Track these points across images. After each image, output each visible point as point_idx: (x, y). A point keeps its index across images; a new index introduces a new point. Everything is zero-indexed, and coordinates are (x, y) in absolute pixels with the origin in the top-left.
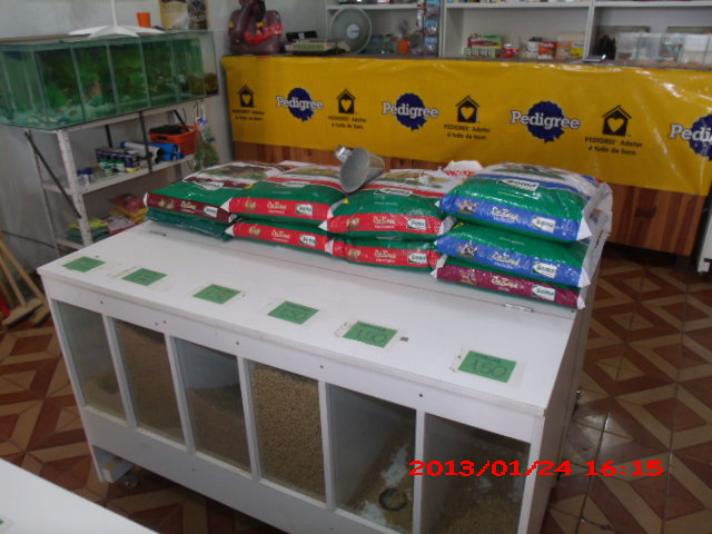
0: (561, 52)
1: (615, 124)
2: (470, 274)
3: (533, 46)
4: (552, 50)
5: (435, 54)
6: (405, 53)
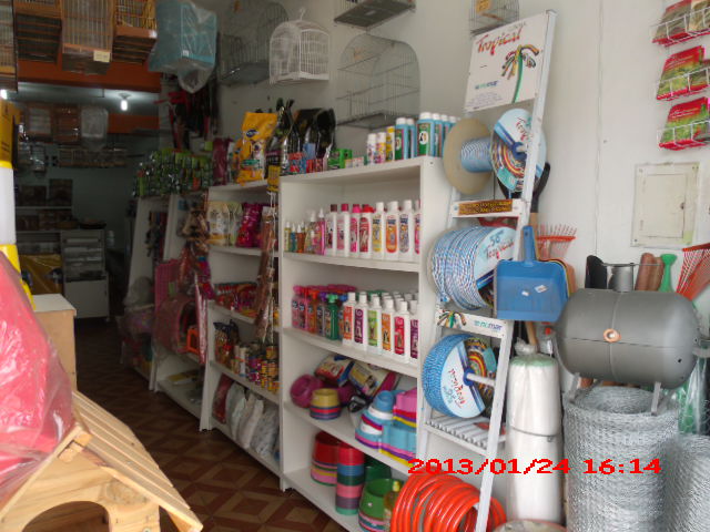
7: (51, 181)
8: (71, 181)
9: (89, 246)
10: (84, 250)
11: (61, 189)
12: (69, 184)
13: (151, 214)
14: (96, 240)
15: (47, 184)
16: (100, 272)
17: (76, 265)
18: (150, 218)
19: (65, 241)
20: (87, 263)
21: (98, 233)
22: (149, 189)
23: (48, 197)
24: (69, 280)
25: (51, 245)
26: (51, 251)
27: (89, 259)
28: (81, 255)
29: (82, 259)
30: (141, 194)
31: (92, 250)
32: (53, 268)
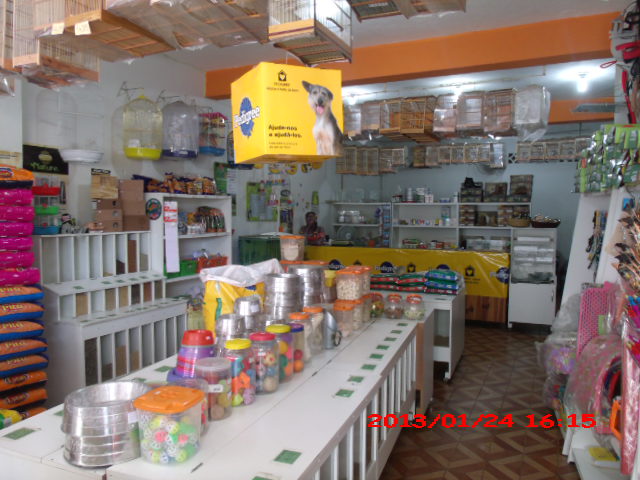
0: (446, 246)
1: (470, 272)
2: (433, 290)
3: (433, 244)
4: (442, 246)
5: (388, 246)
6: (373, 246)
7: (512, 177)
8: (532, 177)
9: (540, 245)
10: (534, 249)
11: (521, 184)
12: (530, 179)
13: (595, 214)
14: (548, 240)
15: (508, 181)
16: (550, 275)
17: (526, 264)
18: (594, 220)
19: (515, 239)
20: (536, 264)
21: (552, 232)
22: (591, 182)
23: (508, 193)
24: (515, 281)
25: (501, 243)
26: (500, 249)
27: (539, 259)
28: (530, 255)
29: (530, 259)
30: (582, 188)
31: (543, 250)
32: (501, 266)
